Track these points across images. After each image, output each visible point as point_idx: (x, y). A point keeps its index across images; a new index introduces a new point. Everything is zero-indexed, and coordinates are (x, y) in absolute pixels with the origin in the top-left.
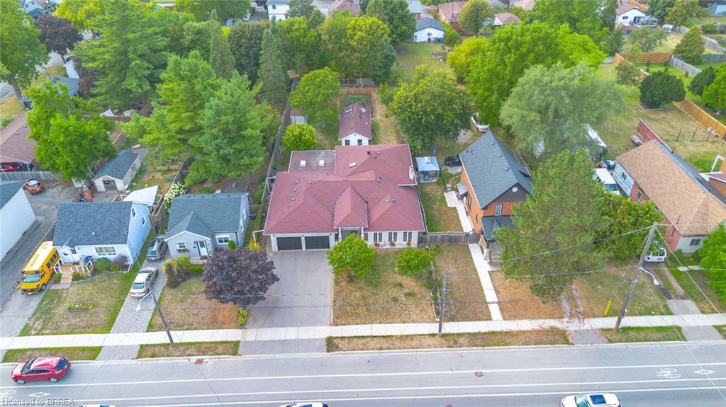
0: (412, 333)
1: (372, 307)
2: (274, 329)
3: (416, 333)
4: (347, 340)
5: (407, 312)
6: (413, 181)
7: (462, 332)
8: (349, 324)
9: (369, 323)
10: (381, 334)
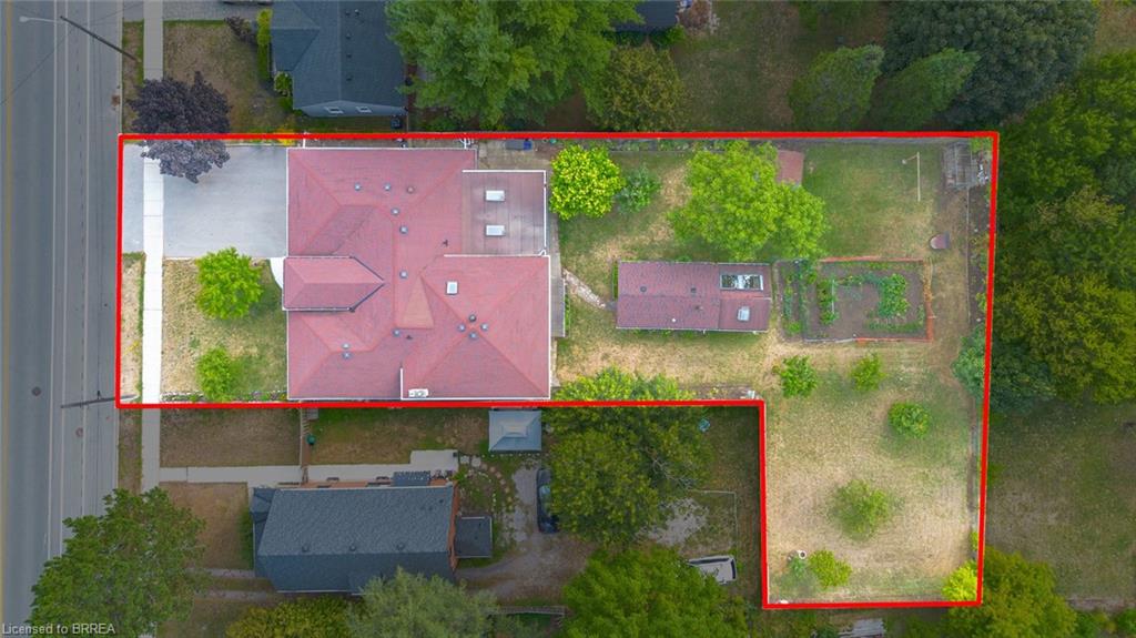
0: (144, 361)
1: (186, 312)
2: (162, 184)
3: (144, 366)
4: (139, 278)
5: (176, 358)
6: (407, 395)
7: (144, 425)
8: (164, 281)
9: (164, 308)
10: (144, 321)
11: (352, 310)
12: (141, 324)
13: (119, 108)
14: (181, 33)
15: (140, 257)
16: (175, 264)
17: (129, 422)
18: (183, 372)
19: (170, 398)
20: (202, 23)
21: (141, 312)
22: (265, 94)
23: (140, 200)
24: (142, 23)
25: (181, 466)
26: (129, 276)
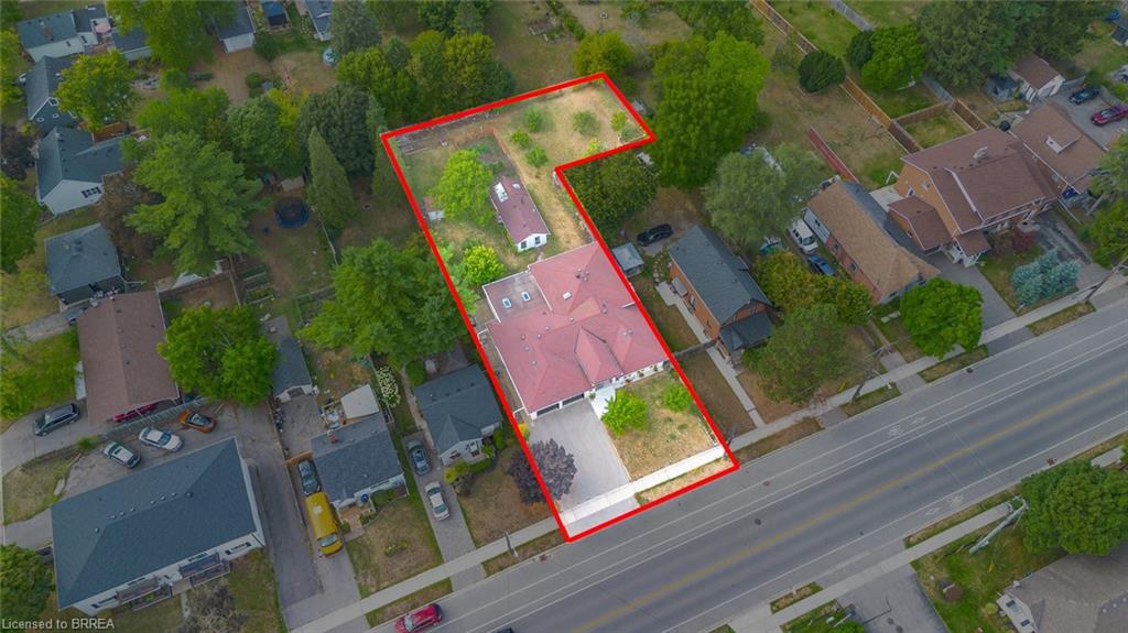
0: (701, 465)
1: (657, 451)
3: (704, 464)
4: (651, 491)
5: (688, 446)
8: (645, 475)
9: (662, 468)
10: (676, 476)
11: (605, 342)
12: (679, 477)
13: (547, 553)
14: (480, 533)
15: (638, 496)
16: (632, 472)
17: (741, 457)
18: (693, 437)
19: (713, 439)
20: (468, 523)
21: (672, 480)
22: (499, 463)
23: (602, 512)
24: (483, 563)
25: (749, 417)
26: (652, 498)
